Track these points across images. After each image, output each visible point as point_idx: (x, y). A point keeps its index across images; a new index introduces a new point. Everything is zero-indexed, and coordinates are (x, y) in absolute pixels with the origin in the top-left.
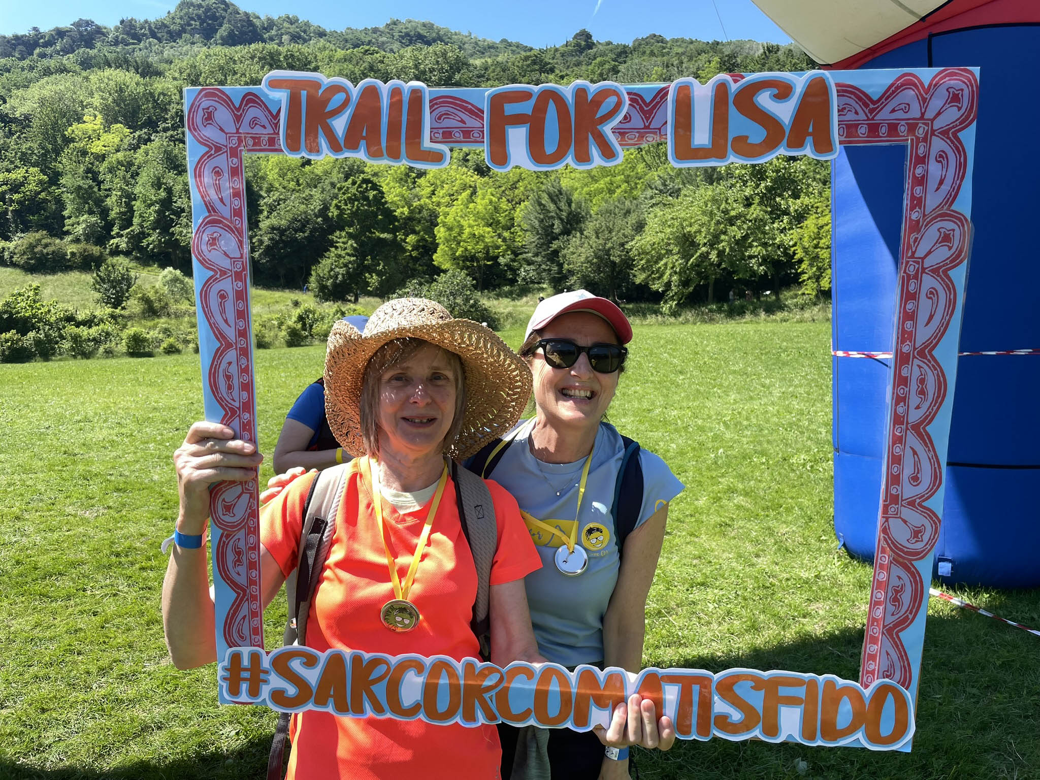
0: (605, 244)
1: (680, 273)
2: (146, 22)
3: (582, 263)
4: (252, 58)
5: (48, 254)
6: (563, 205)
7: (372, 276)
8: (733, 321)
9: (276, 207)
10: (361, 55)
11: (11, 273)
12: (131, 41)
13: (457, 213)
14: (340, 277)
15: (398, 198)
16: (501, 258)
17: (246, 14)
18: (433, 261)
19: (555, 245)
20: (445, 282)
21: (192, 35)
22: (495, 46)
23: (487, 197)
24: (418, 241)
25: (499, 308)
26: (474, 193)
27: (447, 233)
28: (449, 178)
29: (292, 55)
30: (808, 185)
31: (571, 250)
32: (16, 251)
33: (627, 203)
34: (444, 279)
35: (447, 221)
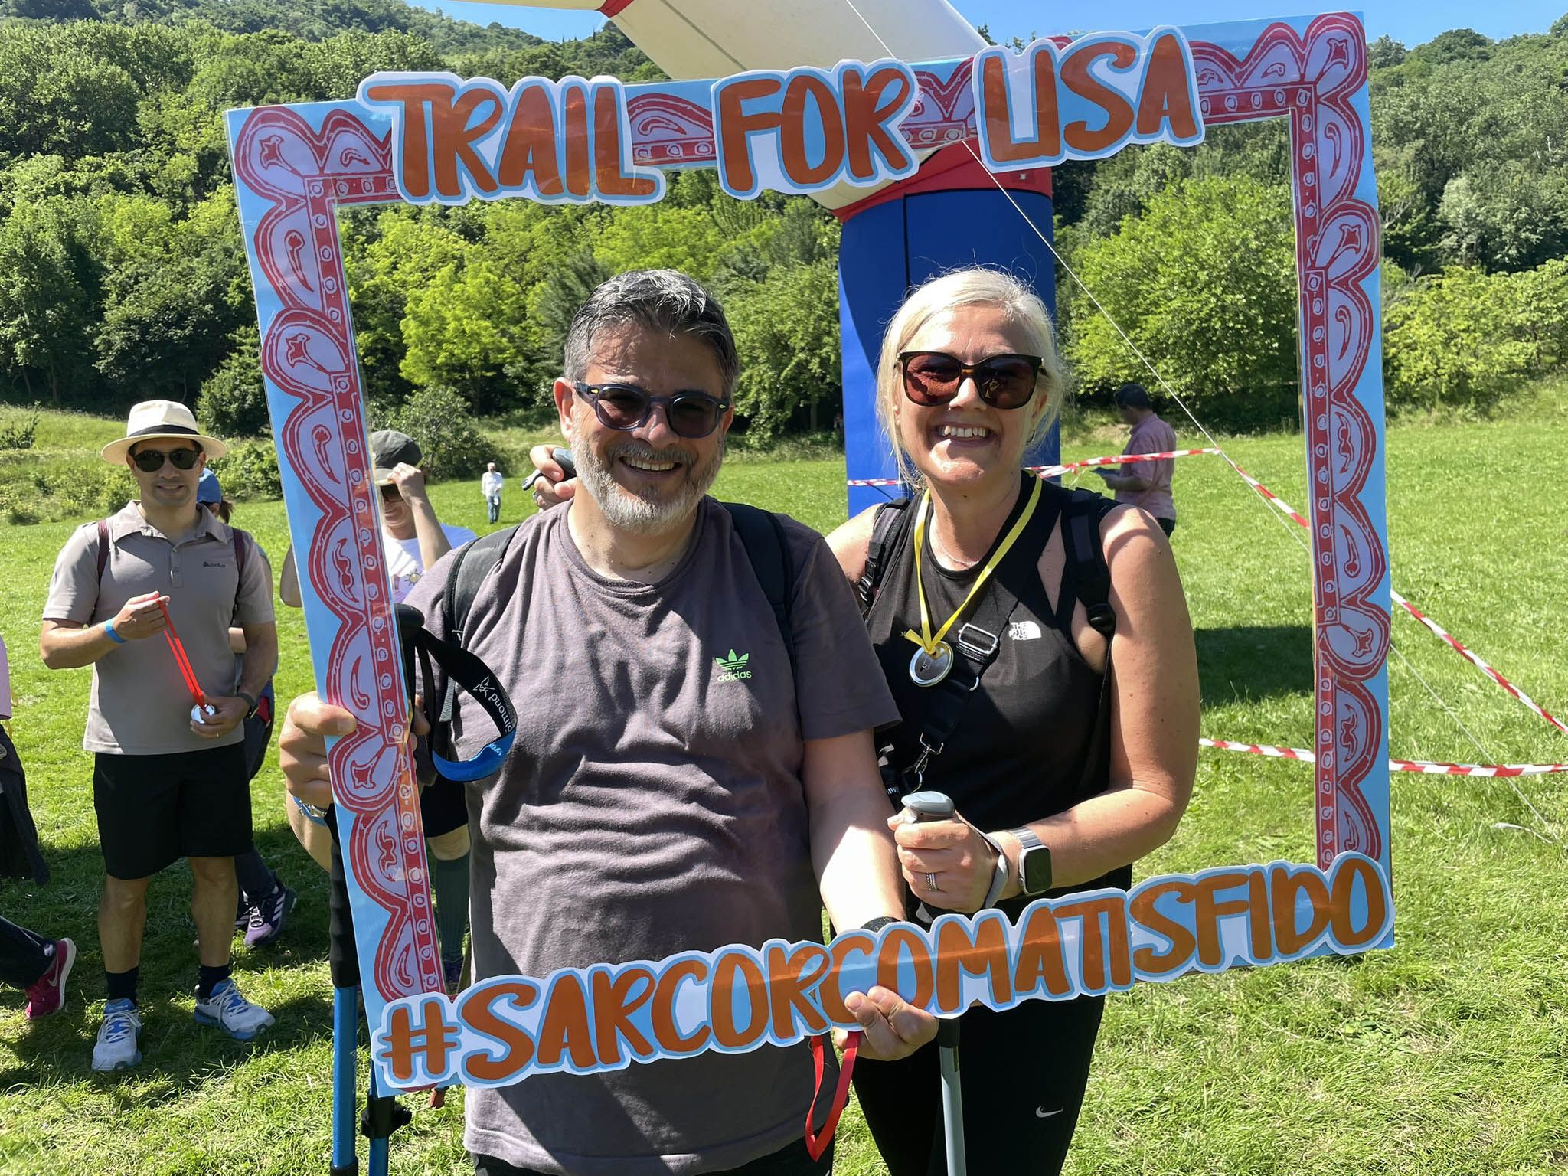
1: (771, 391)
4: (79, 44)
9: (131, 287)
10: (263, 43)
13: (435, 298)
16: (507, 366)
18: (400, 371)
20: (422, 405)
22: (482, 33)
23: (481, 274)
24: (375, 341)
25: (510, 442)
26: (460, 267)
27: (421, 330)
28: (419, 243)
29: (146, 41)
34: (420, 400)
35: (418, 310)
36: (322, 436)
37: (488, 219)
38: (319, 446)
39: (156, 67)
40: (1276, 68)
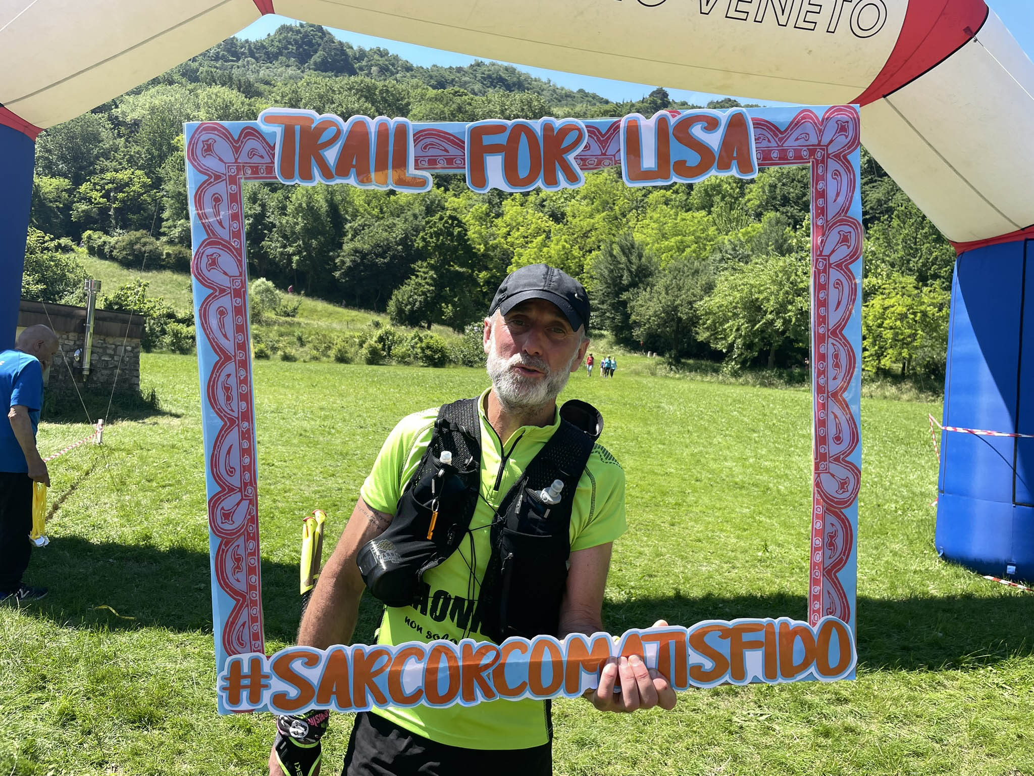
0: (674, 300)
1: (745, 337)
2: (247, 41)
3: (650, 316)
4: (350, 89)
5: (145, 252)
6: (634, 258)
7: (448, 307)
8: (792, 388)
9: (360, 231)
10: (451, 96)
11: (109, 266)
12: (231, 58)
14: (418, 304)
15: (476, 235)
17: (341, 43)
19: (624, 296)
21: (288, 58)
22: (572, 95)
23: (561, 243)
24: (490, 277)
26: (548, 237)
28: (525, 221)
29: (387, 91)
30: (877, 267)
31: (640, 302)
32: (117, 246)
33: (696, 264)
35: (520, 261)
37: (568, 210)
39: (389, 105)
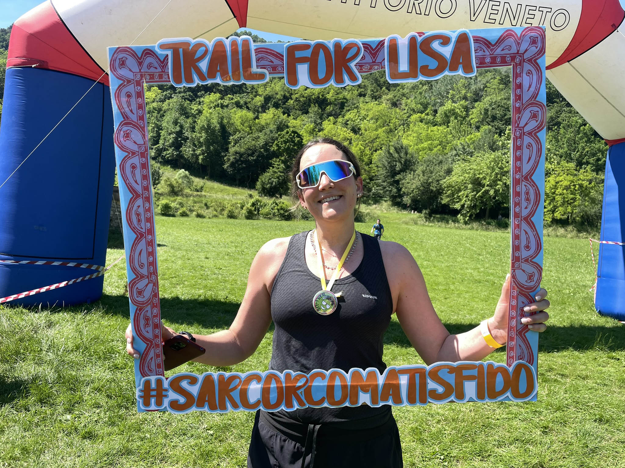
9: (239, 141)
14: (274, 183)
36: (134, 167)
38: (133, 171)
40: (508, 47)
